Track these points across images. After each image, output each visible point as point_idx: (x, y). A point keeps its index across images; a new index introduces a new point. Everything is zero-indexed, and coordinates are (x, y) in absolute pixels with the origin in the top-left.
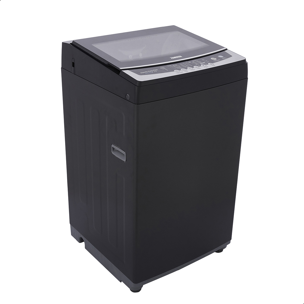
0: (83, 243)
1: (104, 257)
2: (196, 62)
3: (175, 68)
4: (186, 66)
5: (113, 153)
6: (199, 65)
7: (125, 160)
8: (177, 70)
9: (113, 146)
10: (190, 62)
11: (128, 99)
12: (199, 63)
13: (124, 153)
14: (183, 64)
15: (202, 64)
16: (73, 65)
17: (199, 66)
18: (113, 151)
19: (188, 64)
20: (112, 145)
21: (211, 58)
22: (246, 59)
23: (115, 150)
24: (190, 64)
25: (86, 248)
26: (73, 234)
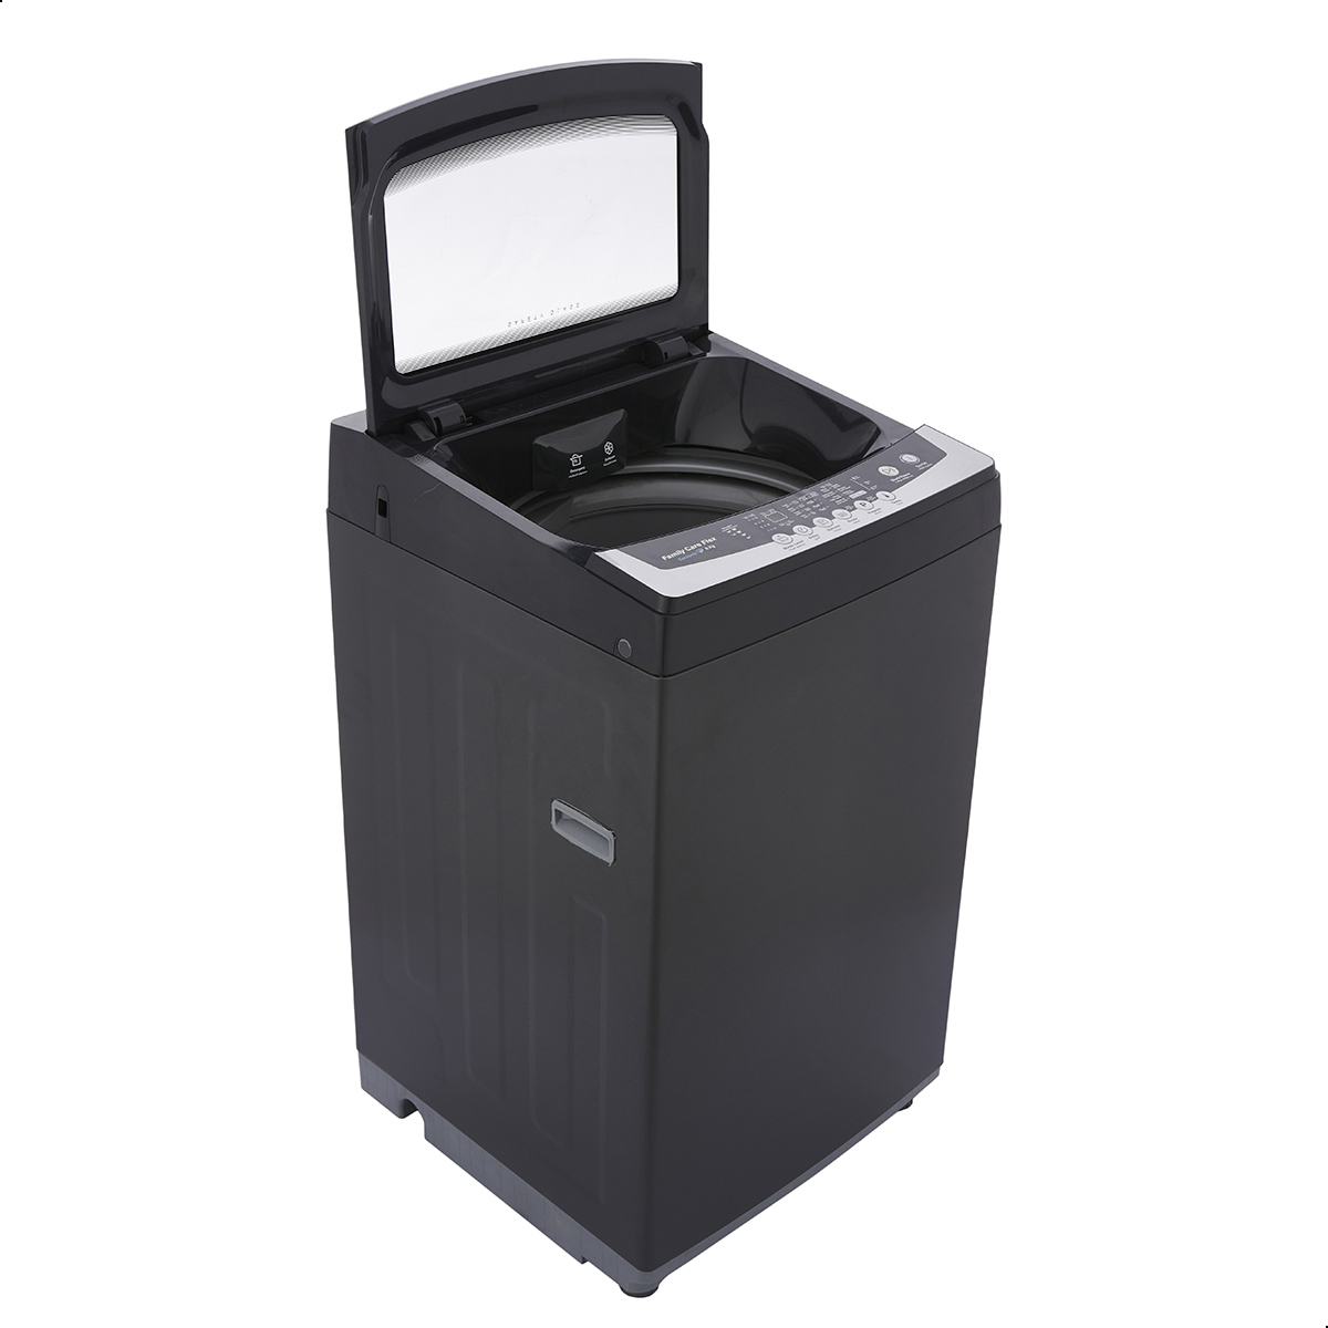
0: (416, 1119)
1: (508, 1173)
2: (833, 490)
3: (773, 525)
4: (807, 513)
5: (556, 828)
6: (846, 504)
7: (610, 859)
8: (782, 535)
9: (556, 805)
10: (814, 494)
11: (627, 655)
12: (845, 496)
13: (608, 834)
14: (794, 506)
15: (858, 499)
16: (383, 509)
17: (850, 511)
18: (557, 821)
19: (812, 502)
20: (555, 802)
21: (880, 469)
22: (993, 466)
23: (564, 817)
24: (815, 504)
25: (430, 1136)
26: (368, 1085)
